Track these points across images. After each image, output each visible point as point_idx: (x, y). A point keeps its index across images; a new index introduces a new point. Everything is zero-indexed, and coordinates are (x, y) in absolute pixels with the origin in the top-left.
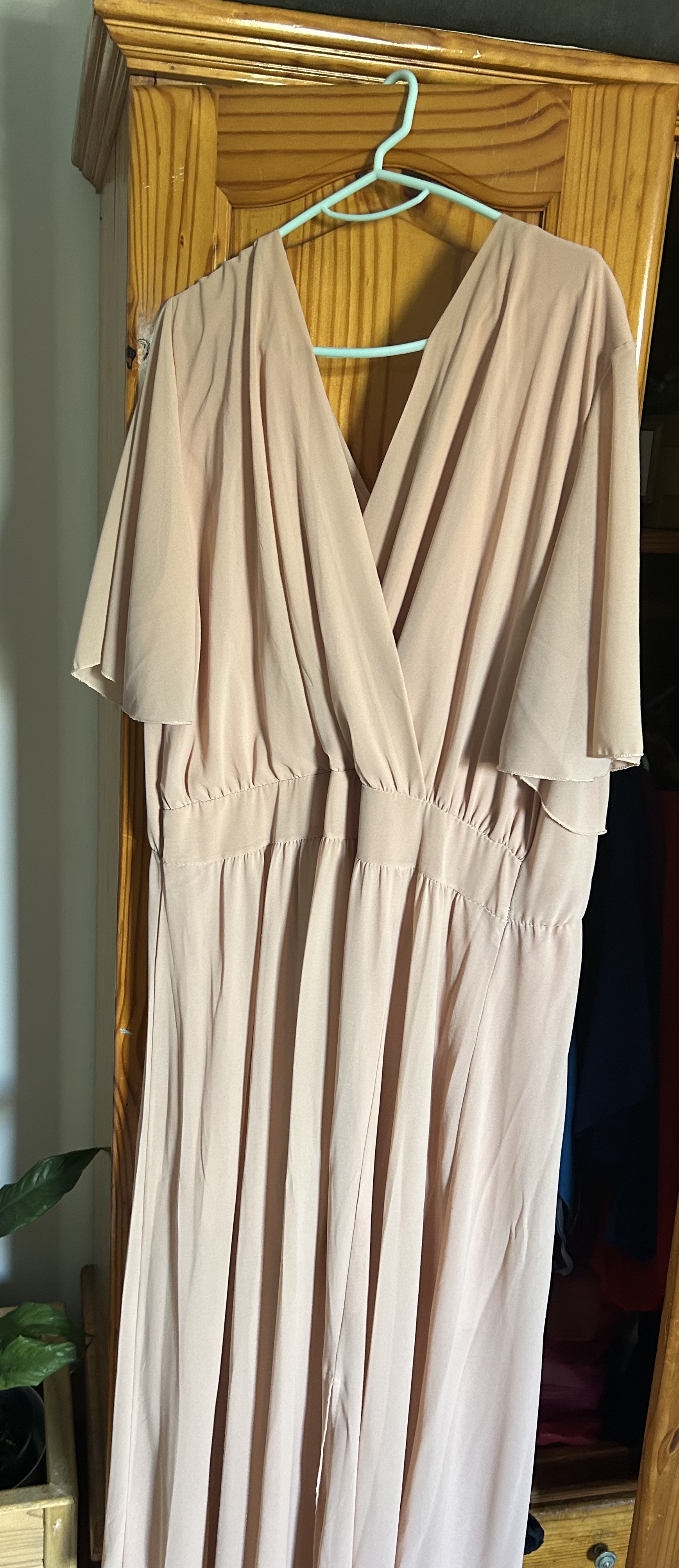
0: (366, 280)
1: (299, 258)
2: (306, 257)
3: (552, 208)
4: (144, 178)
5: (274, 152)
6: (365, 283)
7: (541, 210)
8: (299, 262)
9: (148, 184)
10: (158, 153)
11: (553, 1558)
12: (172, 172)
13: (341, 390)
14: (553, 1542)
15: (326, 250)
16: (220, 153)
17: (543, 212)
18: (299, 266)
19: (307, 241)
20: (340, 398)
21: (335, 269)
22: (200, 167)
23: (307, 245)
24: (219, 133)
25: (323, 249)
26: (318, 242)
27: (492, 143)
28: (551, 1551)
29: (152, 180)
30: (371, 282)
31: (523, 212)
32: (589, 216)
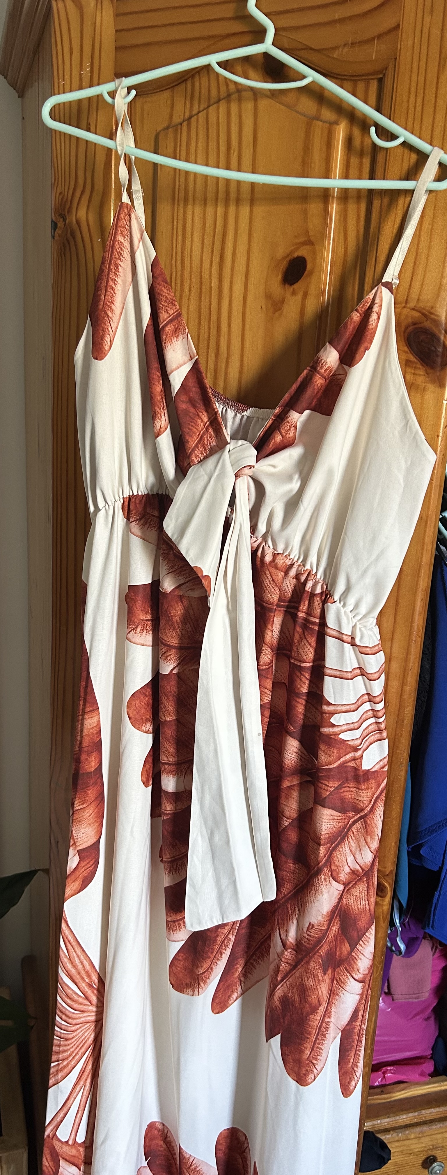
0: (232, 151)
1: (179, 136)
2: (185, 134)
3: (390, 73)
4: (61, 76)
5: (157, 43)
6: (232, 155)
7: (381, 76)
8: (179, 140)
9: (64, 80)
10: (71, 53)
11: (397, 1169)
12: (81, 69)
13: (212, 251)
14: (397, 1157)
15: (200, 128)
16: (118, 49)
17: (382, 78)
18: (179, 144)
19: (186, 120)
20: (212, 258)
21: (208, 143)
22: (102, 62)
23: (185, 123)
24: (116, 31)
25: (197, 127)
26: (194, 119)
27: (337, 17)
28: (395, 1164)
29: (67, 77)
30: (236, 154)
31: (366, 79)
32: (421, 79)
